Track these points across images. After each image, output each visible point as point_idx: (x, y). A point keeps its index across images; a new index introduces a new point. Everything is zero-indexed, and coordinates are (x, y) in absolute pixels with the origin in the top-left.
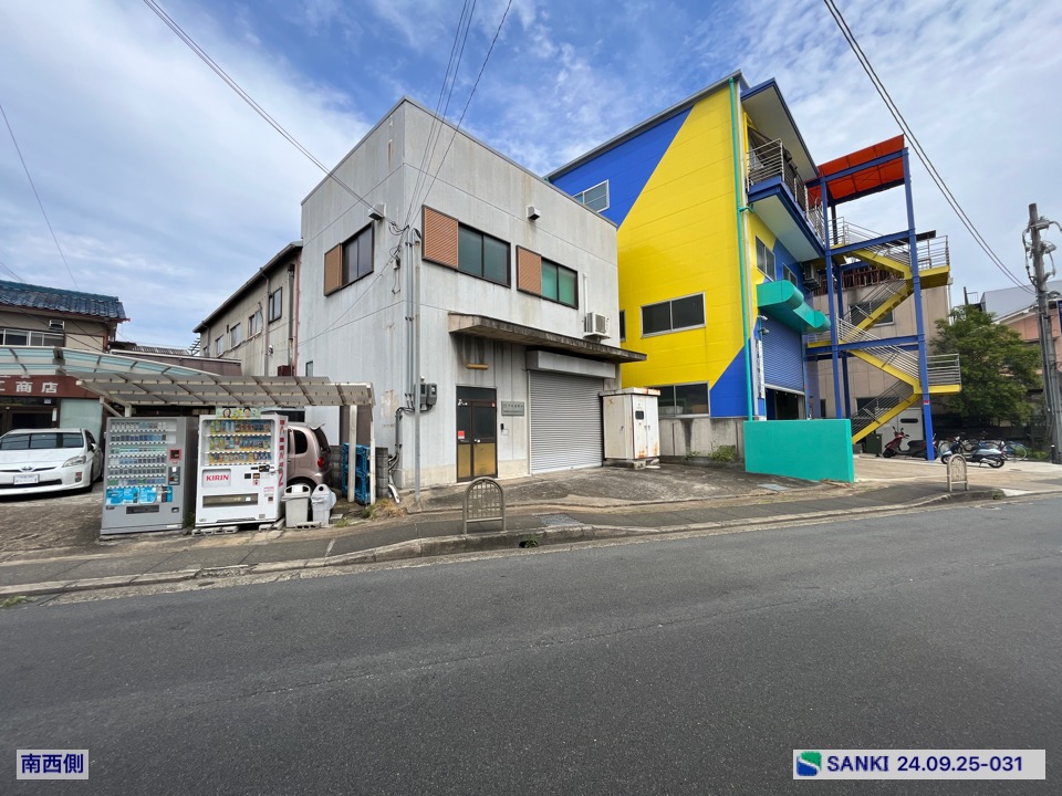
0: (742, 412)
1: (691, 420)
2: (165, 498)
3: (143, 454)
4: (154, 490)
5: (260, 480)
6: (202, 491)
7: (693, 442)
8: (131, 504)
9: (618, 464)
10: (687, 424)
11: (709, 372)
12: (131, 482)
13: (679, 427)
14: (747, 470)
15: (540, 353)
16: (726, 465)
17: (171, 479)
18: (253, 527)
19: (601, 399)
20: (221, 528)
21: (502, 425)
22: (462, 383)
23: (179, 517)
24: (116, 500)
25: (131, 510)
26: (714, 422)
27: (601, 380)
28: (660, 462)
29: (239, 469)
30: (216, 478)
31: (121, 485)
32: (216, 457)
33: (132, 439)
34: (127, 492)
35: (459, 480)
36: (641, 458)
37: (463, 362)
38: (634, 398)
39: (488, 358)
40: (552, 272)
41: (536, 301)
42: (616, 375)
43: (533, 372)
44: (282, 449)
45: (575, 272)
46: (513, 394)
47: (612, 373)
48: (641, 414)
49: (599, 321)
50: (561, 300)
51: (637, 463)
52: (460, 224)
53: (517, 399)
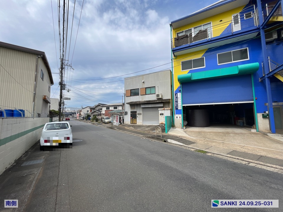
22: (131, 111)
35: (131, 124)
37: (131, 108)
38: (159, 111)
39: (135, 107)
40: (149, 89)
41: (145, 96)
42: (164, 105)
43: (143, 108)
44: (117, 119)
45: (155, 87)
46: (139, 112)
47: (162, 105)
48: (163, 114)
49: (158, 95)
50: (152, 93)
51: (161, 125)
52: (131, 90)
53: (140, 112)
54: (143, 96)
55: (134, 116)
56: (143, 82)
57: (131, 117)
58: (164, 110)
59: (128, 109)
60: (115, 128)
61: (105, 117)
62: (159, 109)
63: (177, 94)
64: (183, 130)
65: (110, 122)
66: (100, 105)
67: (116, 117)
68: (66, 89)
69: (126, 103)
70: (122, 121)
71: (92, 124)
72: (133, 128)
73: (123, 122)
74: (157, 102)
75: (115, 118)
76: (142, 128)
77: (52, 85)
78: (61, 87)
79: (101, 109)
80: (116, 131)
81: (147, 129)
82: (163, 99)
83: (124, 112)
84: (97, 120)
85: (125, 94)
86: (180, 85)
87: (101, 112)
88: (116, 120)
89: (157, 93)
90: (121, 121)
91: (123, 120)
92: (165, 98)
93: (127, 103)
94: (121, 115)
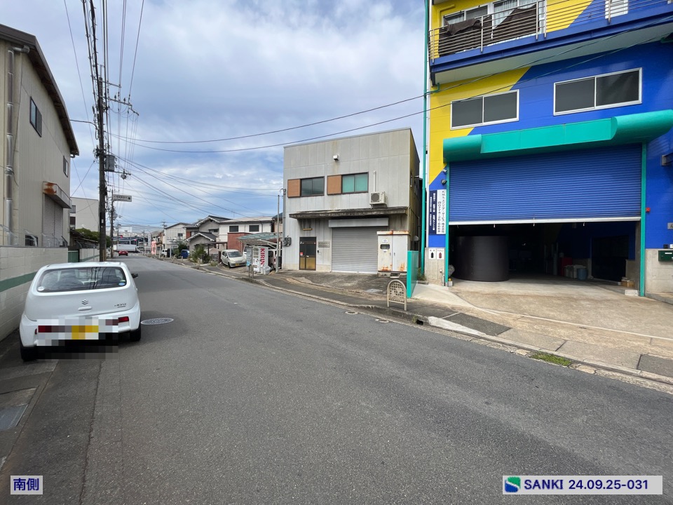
21: (318, 251)
22: (302, 236)
35: (301, 269)
36: (383, 271)
37: (302, 228)
38: (379, 237)
39: (313, 226)
40: (351, 179)
41: (339, 196)
42: (389, 223)
43: (333, 228)
44: (263, 255)
45: (367, 173)
46: (324, 239)
47: (385, 223)
48: (387, 246)
49: (375, 197)
50: (357, 191)
51: (381, 273)
52: (301, 180)
53: (326, 240)
54: (335, 197)
55: (308, 249)
56: (336, 160)
57: (300, 251)
58: (392, 235)
59: (292, 230)
60: (261, 281)
61: (227, 251)
62: (379, 233)
63: (436, 192)
64: (446, 288)
65: (242, 265)
66: (212, 221)
67: (260, 250)
68: (116, 170)
69: (287, 216)
70: (276, 263)
71: (195, 268)
72: (310, 282)
73: (280, 264)
74: (374, 213)
75: (257, 254)
76: (334, 281)
77: (74, 157)
78: (102, 163)
79: (216, 230)
80: (265, 288)
81: (349, 285)
82: (387, 208)
83: (282, 240)
84: (206, 258)
85: (285, 191)
86: (445, 168)
87: (215, 237)
88: (259, 259)
89: (372, 191)
90: (274, 262)
91: (280, 259)
92: (393, 204)
93: (291, 216)
94: (275, 246)
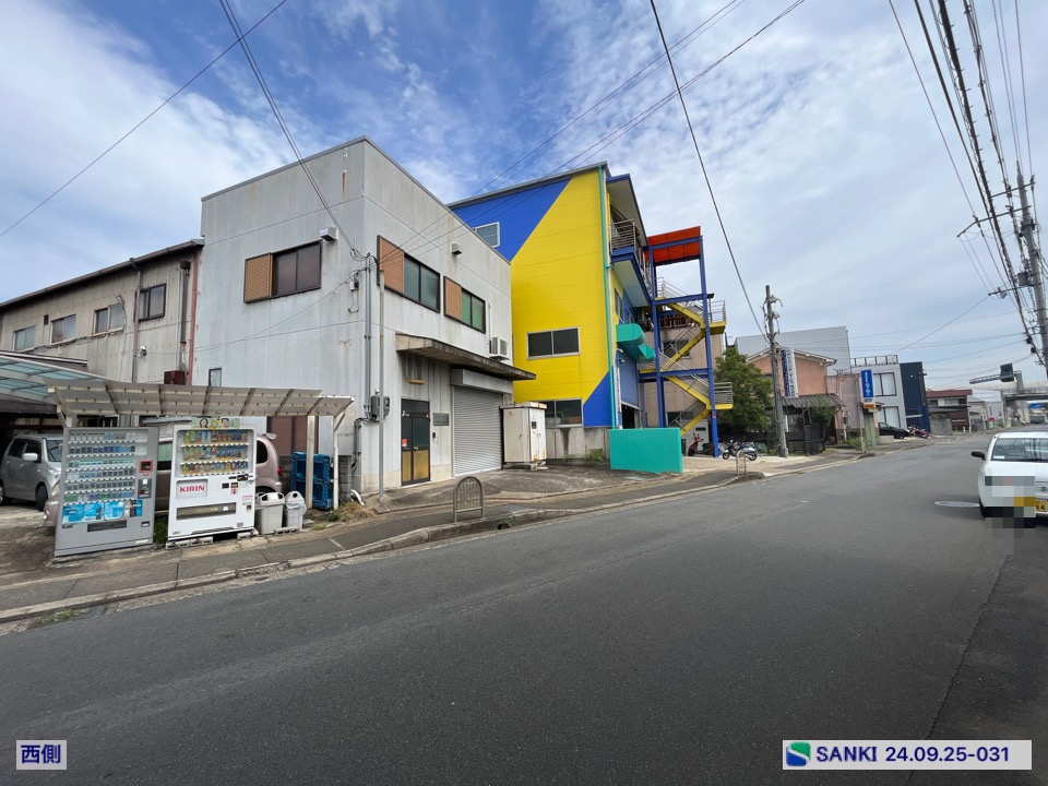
0: (608, 423)
1: (569, 429)
2: (134, 512)
3: (108, 466)
4: (121, 504)
5: (238, 489)
6: (176, 502)
7: (570, 447)
8: (94, 520)
9: (517, 466)
10: (565, 432)
11: (581, 390)
12: (92, 497)
13: (559, 435)
14: (612, 467)
15: (464, 371)
16: (596, 463)
17: (142, 492)
18: (232, 536)
19: (501, 411)
20: (197, 540)
21: (434, 435)
22: (406, 397)
23: (149, 531)
24: (76, 517)
25: (91, 528)
26: (586, 430)
27: (500, 395)
28: (547, 464)
29: (217, 479)
30: (191, 489)
31: (80, 501)
32: (192, 468)
33: (95, 451)
34: (90, 508)
35: (403, 484)
36: (535, 461)
37: (406, 378)
38: (529, 410)
39: (424, 375)
40: (467, 302)
41: (457, 325)
43: (456, 388)
45: (483, 302)
46: (441, 406)
48: (535, 424)
50: (474, 325)
52: (405, 255)
53: (444, 411)
54: (453, 324)
56: (456, 254)
58: (537, 408)
89: (490, 334)
